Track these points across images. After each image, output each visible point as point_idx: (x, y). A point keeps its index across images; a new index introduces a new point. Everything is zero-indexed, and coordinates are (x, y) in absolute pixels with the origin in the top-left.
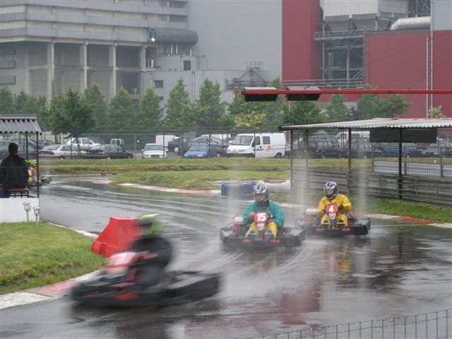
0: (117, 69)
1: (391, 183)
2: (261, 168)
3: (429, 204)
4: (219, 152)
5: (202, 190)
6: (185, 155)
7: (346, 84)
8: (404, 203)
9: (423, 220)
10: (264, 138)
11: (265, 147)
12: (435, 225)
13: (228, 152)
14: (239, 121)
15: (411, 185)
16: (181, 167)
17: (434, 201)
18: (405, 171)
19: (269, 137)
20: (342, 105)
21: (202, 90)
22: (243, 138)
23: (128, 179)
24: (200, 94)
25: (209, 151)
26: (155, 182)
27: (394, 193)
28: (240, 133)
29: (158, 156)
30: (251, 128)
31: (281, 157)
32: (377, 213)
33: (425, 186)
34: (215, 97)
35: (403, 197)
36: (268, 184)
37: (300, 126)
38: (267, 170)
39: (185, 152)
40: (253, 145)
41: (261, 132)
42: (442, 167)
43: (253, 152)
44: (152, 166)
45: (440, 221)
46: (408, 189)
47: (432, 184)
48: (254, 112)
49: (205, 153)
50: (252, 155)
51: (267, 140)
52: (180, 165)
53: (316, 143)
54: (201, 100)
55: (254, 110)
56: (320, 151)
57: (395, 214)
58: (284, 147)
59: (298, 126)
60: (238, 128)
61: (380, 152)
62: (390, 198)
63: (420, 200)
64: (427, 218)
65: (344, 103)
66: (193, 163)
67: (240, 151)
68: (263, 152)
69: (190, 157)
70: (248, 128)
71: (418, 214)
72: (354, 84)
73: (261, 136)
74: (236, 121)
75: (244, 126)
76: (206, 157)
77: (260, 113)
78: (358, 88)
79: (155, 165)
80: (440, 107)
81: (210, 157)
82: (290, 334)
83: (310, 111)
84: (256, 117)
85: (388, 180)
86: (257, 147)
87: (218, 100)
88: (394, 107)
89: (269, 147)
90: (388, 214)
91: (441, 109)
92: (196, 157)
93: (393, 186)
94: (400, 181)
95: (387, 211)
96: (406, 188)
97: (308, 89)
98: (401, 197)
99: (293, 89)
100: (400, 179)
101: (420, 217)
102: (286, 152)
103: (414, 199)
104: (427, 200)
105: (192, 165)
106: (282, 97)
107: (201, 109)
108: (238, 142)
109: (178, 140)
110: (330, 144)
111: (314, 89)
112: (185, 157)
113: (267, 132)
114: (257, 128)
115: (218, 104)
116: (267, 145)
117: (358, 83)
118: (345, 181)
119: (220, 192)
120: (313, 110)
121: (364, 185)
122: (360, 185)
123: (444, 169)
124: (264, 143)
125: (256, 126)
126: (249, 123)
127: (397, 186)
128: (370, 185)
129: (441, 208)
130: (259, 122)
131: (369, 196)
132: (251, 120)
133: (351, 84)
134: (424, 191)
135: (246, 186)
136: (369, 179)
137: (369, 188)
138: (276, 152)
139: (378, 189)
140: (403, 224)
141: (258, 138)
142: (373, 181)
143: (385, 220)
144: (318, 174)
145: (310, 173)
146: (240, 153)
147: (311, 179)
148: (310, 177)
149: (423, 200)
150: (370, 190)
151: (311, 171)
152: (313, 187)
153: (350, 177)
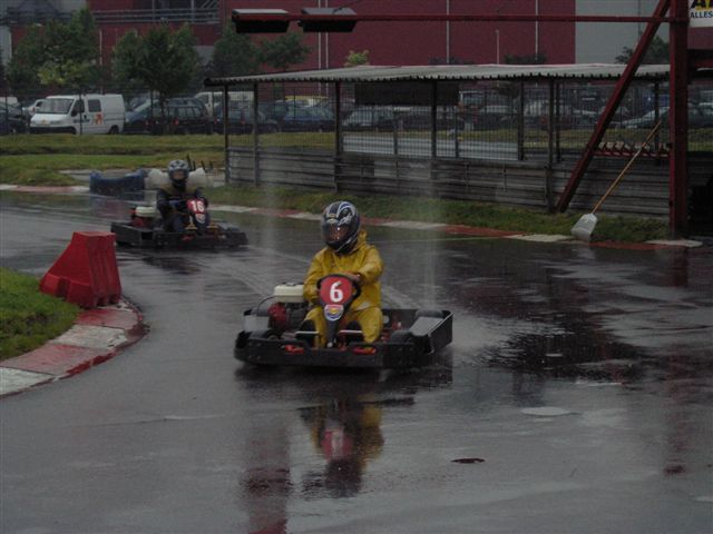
1: (419, 170)
2: (110, 151)
3: (488, 204)
4: (14, 125)
5: (57, 186)
9: (493, 231)
10: (90, 102)
11: (91, 116)
12: (516, 236)
13: (32, 125)
14: (45, 76)
15: (456, 173)
17: (500, 199)
19: (98, 102)
20: (191, 50)
22: (57, 102)
27: (422, 186)
28: (50, 95)
30: (66, 86)
31: (118, 133)
32: (402, 219)
33: (480, 175)
37: (248, 78)
40: (74, 114)
41: (87, 91)
42: (457, 144)
43: (73, 124)
45: (523, 231)
48: (70, 61)
50: (71, 130)
51: (95, 106)
53: (176, 110)
55: (71, 57)
56: (181, 122)
58: (121, 116)
60: (44, 86)
61: (275, 122)
63: (470, 197)
64: (497, 227)
67: (52, 123)
68: (92, 126)
70: (60, 86)
71: (480, 220)
72: (204, 17)
73: (87, 98)
74: (40, 75)
75: (56, 83)
77: (80, 62)
78: (210, 23)
80: (366, 52)
84: (74, 68)
85: (412, 166)
86: (78, 117)
88: (288, 52)
89: (99, 116)
90: (425, 220)
91: (368, 55)
93: (421, 175)
94: (435, 166)
96: (444, 177)
97: (339, 13)
98: (435, 194)
99: (313, 11)
100: (435, 162)
101: (482, 225)
102: (125, 125)
103: (461, 196)
104: (485, 198)
108: (48, 108)
110: (197, 112)
111: (347, 12)
113: (94, 92)
114: (75, 86)
116: (95, 114)
117: (211, 16)
118: (330, 168)
119: (87, 189)
120: (173, 56)
121: (366, 174)
122: (359, 173)
123: (461, 147)
124: (90, 111)
125: (73, 82)
126: (63, 77)
127: (429, 175)
128: (378, 174)
129: (514, 210)
130: (78, 76)
131: (376, 192)
132: (66, 74)
133: (197, 17)
134: (479, 183)
135: (133, 178)
136: (376, 163)
137: (375, 179)
138: (111, 124)
139: (394, 180)
140: (459, 236)
141: (80, 102)
142: (382, 167)
143: (425, 231)
144: (278, 157)
145: (263, 156)
146: (52, 126)
147: (265, 165)
148: (261, 162)
149: (477, 197)
150: (375, 182)
151: (265, 153)
152: (267, 179)
153: (339, 160)
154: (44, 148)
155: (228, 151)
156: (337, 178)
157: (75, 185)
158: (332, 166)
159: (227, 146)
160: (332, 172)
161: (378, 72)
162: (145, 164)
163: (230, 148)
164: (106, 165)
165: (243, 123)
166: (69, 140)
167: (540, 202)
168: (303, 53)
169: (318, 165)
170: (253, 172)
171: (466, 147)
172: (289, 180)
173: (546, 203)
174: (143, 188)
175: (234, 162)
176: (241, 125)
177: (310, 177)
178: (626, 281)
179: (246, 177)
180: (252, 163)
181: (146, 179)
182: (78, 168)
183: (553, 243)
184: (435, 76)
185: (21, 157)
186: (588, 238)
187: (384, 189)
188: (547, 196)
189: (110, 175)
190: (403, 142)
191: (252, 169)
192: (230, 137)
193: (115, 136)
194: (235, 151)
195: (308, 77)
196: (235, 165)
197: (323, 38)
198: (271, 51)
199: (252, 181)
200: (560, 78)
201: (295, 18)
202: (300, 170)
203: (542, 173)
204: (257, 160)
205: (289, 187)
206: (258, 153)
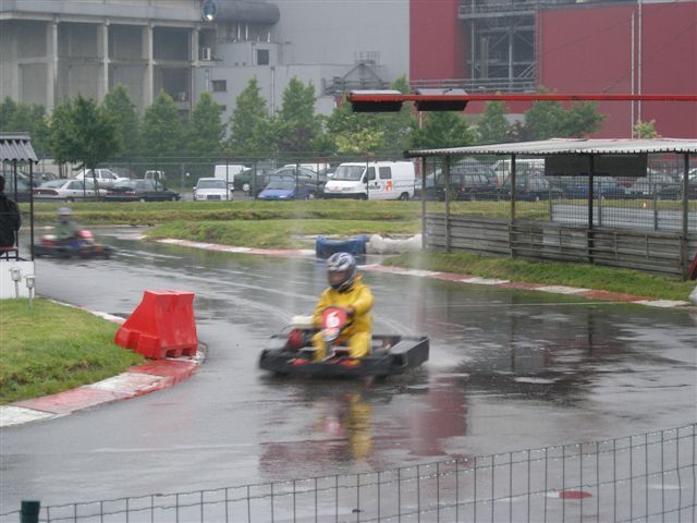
0: (154, 63)
1: (577, 238)
2: (377, 216)
3: (634, 271)
4: (311, 191)
5: (285, 249)
6: (261, 196)
7: (507, 86)
8: (597, 269)
9: (626, 296)
10: (380, 168)
11: (382, 183)
12: (643, 302)
13: (326, 191)
14: (342, 143)
16: (254, 214)
17: (642, 266)
18: (600, 220)
19: (388, 169)
20: (502, 118)
21: (286, 94)
22: (350, 169)
23: (172, 233)
24: (283, 102)
25: (297, 189)
26: (212, 238)
27: (581, 254)
28: (343, 162)
29: (218, 197)
30: (361, 154)
31: (408, 199)
34: (306, 106)
35: (596, 261)
36: (388, 240)
37: (438, 150)
38: (388, 219)
39: (261, 190)
40: (366, 180)
41: (377, 159)
42: (656, 214)
43: (365, 191)
44: (210, 212)
45: (652, 297)
46: (602, 248)
47: (640, 240)
48: (366, 130)
49: (290, 192)
51: (386, 173)
52: (252, 210)
53: (462, 177)
54: (284, 111)
55: (367, 126)
56: (468, 190)
57: (583, 287)
58: (412, 183)
59: (434, 151)
60: (340, 154)
62: (576, 262)
63: (621, 264)
64: (632, 293)
66: (272, 208)
67: (344, 189)
68: (380, 192)
69: (268, 199)
70: (355, 154)
71: (619, 286)
72: (521, 86)
73: (377, 165)
74: (338, 144)
75: (351, 151)
76: (291, 198)
77: (376, 131)
78: (526, 92)
79: (214, 211)
80: (653, 121)
81: (298, 198)
82: (421, 468)
83: (451, 128)
84: (370, 137)
85: (574, 234)
86: (371, 183)
87: (310, 110)
88: (581, 121)
89: (390, 183)
90: (573, 286)
91: (655, 125)
92: (276, 199)
93: (579, 242)
94: (591, 235)
95: (571, 282)
96: (599, 246)
97: (450, 93)
98: (591, 260)
99: (426, 93)
100: (591, 231)
101: (621, 291)
102: (416, 191)
103: (613, 263)
104: (633, 265)
105: (271, 210)
106: (409, 105)
107: (285, 125)
108: (341, 175)
109: (249, 173)
110: (484, 178)
111: (459, 93)
112: (261, 199)
113: (385, 159)
114: (370, 154)
115: (311, 116)
116: (386, 181)
117: (527, 85)
118: (506, 236)
119: (313, 252)
120: (456, 125)
121: (536, 241)
122: (529, 241)
123: (660, 216)
124: (381, 178)
125: (369, 150)
126: (359, 146)
127: (586, 243)
128: (545, 241)
129: (654, 277)
130: (374, 145)
131: (543, 258)
132: (361, 142)
133: (515, 86)
135: (354, 243)
136: (545, 232)
137: (543, 246)
138: (401, 190)
139: (557, 247)
140: (594, 300)
141: (372, 169)
142: (550, 236)
143: (574, 295)
144: (465, 224)
145: (453, 223)
146: (344, 192)
147: (455, 232)
148: (452, 230)
149: (627, 264)
150: (544, 250)
151: (454, 220)
152: (457, 245)
153: (514, 229)
155: (425, 219)
156: (512, 244)
157: (303, 248)
158: (507, 234)
159: (424, 213)
160: (507, 239)
162: (391, 229)
163: (426, 215)
164: (353, 230)
167: (674, 270)
169: (498, 233)
170: (446, 239)
172: (475, 247)
173: (681, 271)
174: (364, 252)
175: (430, 229)
177: (492, 243)
179: (439, 243)
180: (445, 231)
181: (367, 244)
182: (327, 233)
188: (682, 264)
191: (444, 235)
194: (431, 219)
196: (430, 232)
199: (444, 247)
201: (409, 99)
202: (482, 237)
204: (449, 226)
205: (474, 253)
206: (450, 220)
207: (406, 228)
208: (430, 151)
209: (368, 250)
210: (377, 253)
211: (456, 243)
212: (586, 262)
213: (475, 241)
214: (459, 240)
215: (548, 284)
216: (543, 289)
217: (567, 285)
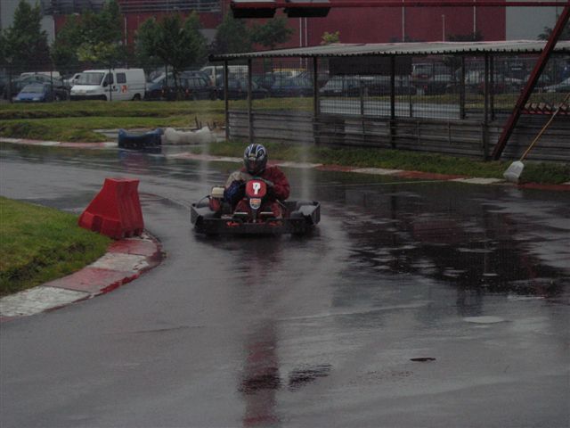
1: (380, 126)
3: (437, 154)
4: (57, 94)
5: (92, 142)
6: (17, 98)
8: (402, 153)
9: (439, 175)
10: (118, 75)
11: (119, 86)
12: (459, 180)
13: (72, 94)
14: (82, 54)
15: (410, 129)
16: (30, 114)
17: (446, 150)
19: (124, 75)
20: (198, 33)
21: (17, 14)
22: (91, 75)
24: (14, 20)
25: (47, 94)
26: (19, 133)
27: (383, 140)
28: (86, 69)
30: (98, 62)
31: (140, 100)
32: (367, 167)
33: (429, 131)
34: (34, 23)
35: (398, 146)
36: (180, 133)
37: (243, 54)
39: (16, 95)
40: (105, 85)
41: (114, 67)
42: (411, 106)
43: (104, 93)
45: (462, 175)
46: (404, 135)
47: (443, 127)
48: (102, 43)
49: (41, 95)
50: (103, 97)
51: (122, 78)
53: (186, 80)
54: (15, 29)
55: (102, 39)
57: (395, 168)
58: (143, 86)
59: (239, 55)
60: (81, 62)
61: (266, 90)
62: (378, 147)
63: (423, 148)
64: (443, 173)
65: (199, 30)
67: (88, 92)
68: (119, 94)
69: (23, 101)
70: (93, 62)
71: (429, 167)
73: (115, 72)
74: (78, 54)
75: (89, 59)
76: (43, 100)
77: (110, 43)
78: (213, 11)
80: (337, 33)
81: (49, 101)
84: (105, 48)
85: (375, 124)
86: (108, 88)
87: (38, 26)
88: (274, 34)
89: (125, 87)
90: (385, 168)
92: (29, 101)
93: (382, 131)
94: (393, 124)
95: (382, 165)
96: (400, 133)
98: (394, 146)
100: (393, 121)
101: (432, 171)
102: (146, 93)
103: (413, 148)
104: (434, 149)
107: (20, 40)
108: (85, 81)
110: (203, 82)
112: (17, 102)
113: (121, 67)
114: (106, 62)
115: (38, 33)
116: (121, 85)
117: (213, 5)
118: (308, 126)
119: (116, 144)
121: (338, 131)
122: (333, 130)
123: (414, 108)
124: (118, 82)
125: (104, 59)
126: (95, 55)
127: (389, 131)
128: (347, 130)
129: (457, 159)
130: (109, 54)
131: (345, 145)
132: (98, 53)
133: (203, 6)
134: (429, 137)
135: (152, 135)
136: (346, 122)
137: (345, 135)
138: (134, 92)
139: (360, 135)
140: (413, 180)
141: (110, 76)
142: (352, 125)
143: (386, 176)
144: (267, 118)
145: (256, 117)
146: (89, 94)
147: (256, 124)
148: (255, 122)
149: (427, 148)
150: (345, 138)
151: (257, 114)
152: (259, 135)
153: (317, 120)
154: (82, 112)
155: (228, 113)
156: (315, 134)
157: (106, 141)
158: (311, 125)
159: (227, 109)
160: (311, 129)
161: (347, 49)
162: (161, 124)
163: (229, 111)
164: (130, 125)
165: (240, 90)
166: (101, 106)
167: (478, 152)
168: (287, 35)
169: (300, 124)
170: (248, 130)
171: (418, 108)
172: (276, 136)
173: (483, 153)
174: (160, 143)
175: (233, 122)
176: (237, 92)
178: (547, 215)
179: (243, 134)
180: (247, 123)
181: (163, 136)
182: (109, 128)
183: (488, 185)
184: (394, 52)
185: (64, 119)
186: (517, 181)
187: (354, 142)
188: (484, 147)
189: (134, 133)
190: (368, 104)
191: (247, 127)
192: (229, 102)
193: (138, 102)
194: (233, 113)
195: (292, 54)
196: (233, 124)
197: (303, 23)
198: (262, 33)
199: (247, 137)
200: (494, 52)
201: (280, 6)
202: (285, 127)
203: (479, 129)
204: (252, 120)
205: (277, 142)
206: (252, 115)
207: (175, 123)
208: (235, 55)
209: (163, 142)
210: (172, 144)
211: (258, 134)
212: (389, 148)
213: (277, 132)
214: (261, 131)
215: (361, 167)
216: (358, 171)
217: (378, 167)
